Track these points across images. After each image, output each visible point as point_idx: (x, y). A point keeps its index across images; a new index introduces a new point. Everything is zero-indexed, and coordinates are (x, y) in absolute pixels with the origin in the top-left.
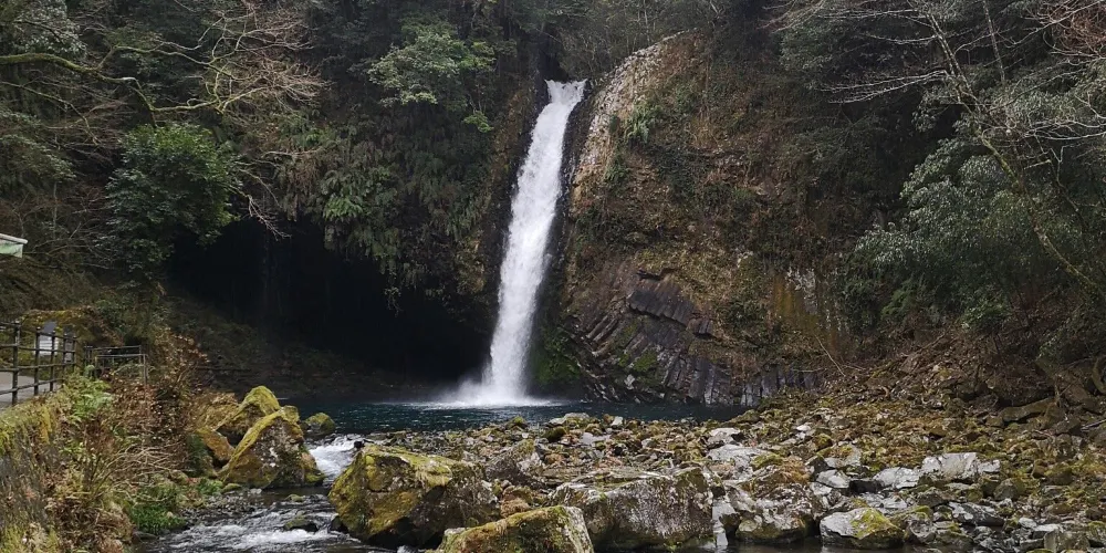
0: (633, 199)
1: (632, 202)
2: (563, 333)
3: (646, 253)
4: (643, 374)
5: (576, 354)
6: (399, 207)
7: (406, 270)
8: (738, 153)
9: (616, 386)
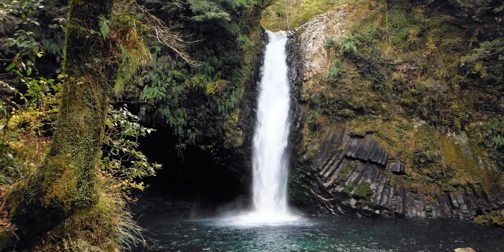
0: (346, 89)
1: (345, 91)
2: (301, 172)
3: (354, 122)
4: (363, 198)
5: (311, 185)
6: (187, 94)
7: (189, 134)
8: (412, 62)
9: (342, 206)
